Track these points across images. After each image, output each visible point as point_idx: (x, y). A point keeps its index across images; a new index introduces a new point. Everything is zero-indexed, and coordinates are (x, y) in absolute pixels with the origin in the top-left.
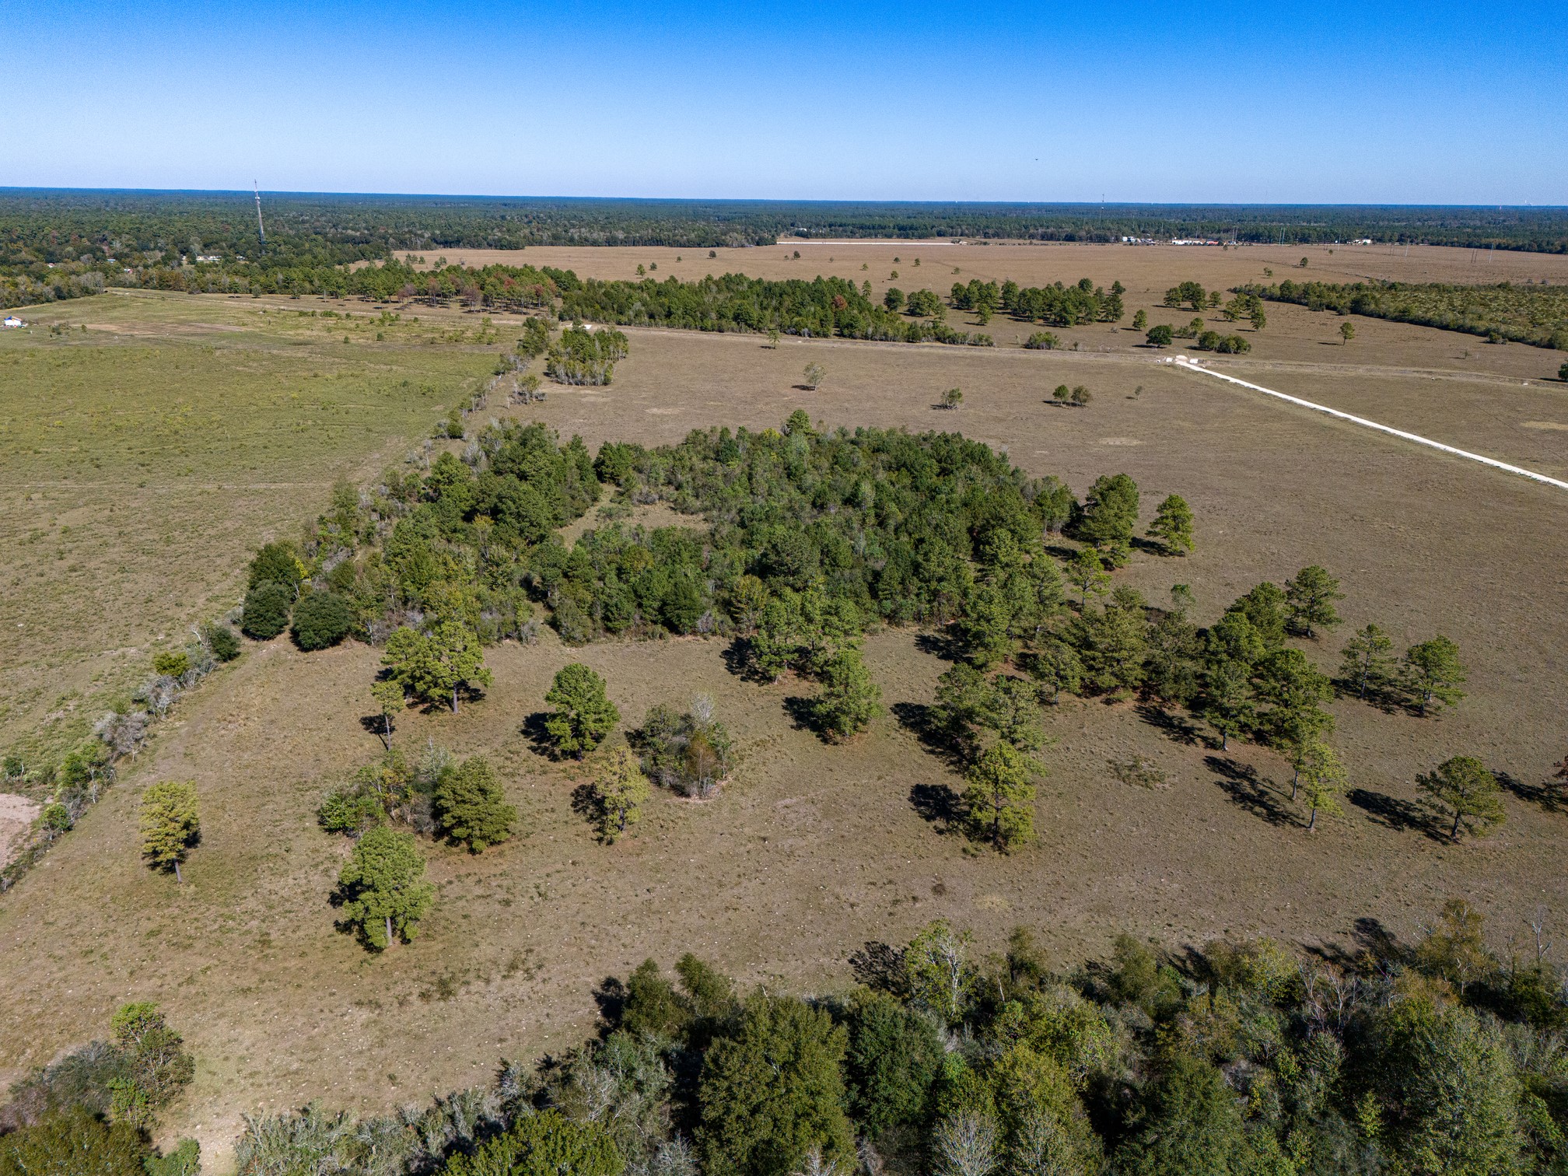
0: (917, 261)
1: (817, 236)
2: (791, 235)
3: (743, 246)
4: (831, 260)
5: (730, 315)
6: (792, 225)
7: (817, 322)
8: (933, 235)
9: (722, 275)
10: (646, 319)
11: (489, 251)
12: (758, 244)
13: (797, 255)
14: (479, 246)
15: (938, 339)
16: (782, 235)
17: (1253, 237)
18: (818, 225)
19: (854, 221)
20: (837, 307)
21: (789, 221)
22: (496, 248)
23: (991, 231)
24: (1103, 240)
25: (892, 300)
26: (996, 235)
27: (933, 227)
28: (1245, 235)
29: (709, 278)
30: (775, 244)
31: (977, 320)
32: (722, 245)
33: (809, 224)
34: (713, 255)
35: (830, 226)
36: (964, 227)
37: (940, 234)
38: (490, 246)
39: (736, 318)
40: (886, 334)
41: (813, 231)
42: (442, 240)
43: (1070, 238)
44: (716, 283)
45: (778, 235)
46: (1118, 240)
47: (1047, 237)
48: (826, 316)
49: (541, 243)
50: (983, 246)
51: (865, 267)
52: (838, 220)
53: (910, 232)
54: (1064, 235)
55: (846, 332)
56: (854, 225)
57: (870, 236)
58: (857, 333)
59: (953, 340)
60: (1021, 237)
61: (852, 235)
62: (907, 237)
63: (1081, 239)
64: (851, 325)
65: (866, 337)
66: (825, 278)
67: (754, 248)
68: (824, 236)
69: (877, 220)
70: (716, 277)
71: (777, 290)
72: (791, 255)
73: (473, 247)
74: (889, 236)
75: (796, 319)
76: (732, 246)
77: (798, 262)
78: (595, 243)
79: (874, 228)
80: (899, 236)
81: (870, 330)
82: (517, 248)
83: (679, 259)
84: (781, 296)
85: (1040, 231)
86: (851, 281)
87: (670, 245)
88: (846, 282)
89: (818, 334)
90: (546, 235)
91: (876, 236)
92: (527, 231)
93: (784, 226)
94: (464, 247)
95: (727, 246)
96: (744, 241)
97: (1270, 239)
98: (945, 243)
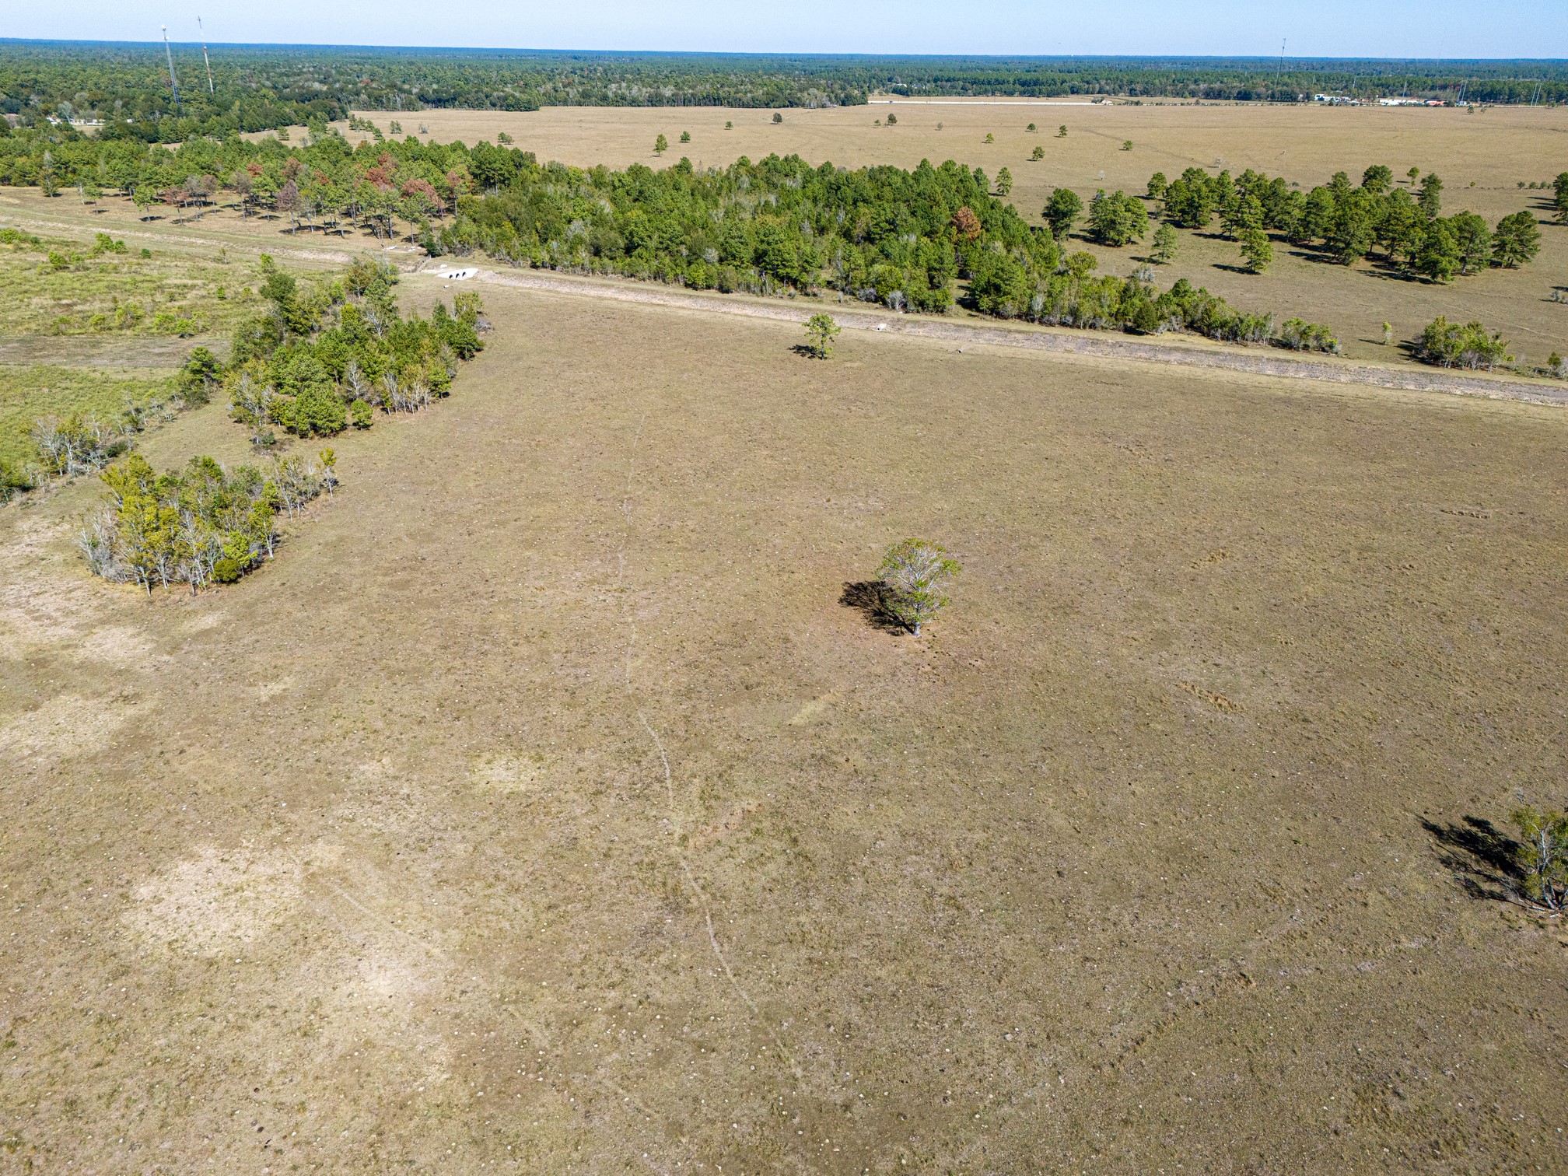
0: (1063, 129)
1: (919, 93)
2: (887, 92)
3: (824, 106)
4: (940, 126)
5: (747, 254)
6: (890, 80)
7: (921, 273)
8: (1065, 92)
9: (765, 155)
10: (583, 255)
11: (493, 112)
12: (843, 104)
13: (892, 119)
14: (480, 106)
15: (1192, 326)
16: (876, 92)
17: (1488, 96)
18: (920, 80)
19: (961, 75)
20: (960, 231)
21: (886, 75)
22: (501, 108)
23: (1139, 87)
24: (1290, 98)
25: (1058, 213)
26: (1146, 92)
27: (1063, 82)
28: (1473, 93)
29: (743, 162)
30: (865, 103)
31: (1242, 262)
32: (797, 105)
33: (909, 79)
34: (778, 119)
35: (936, 81)
36: (1103, 82)
37: (1074, 91)
38: (494, 105)
39: (759, 259)
40: (1075, 313)
41: (914, 87)
42: (433, 97)
43: (1244, 96)
44: (752, 173)
45: (870, 91)
46: (1308, 98)
47: (1212, 95)
48: (941, 260)
49: (565, 103)
50: (1133, 107)
51: (989, 139)
52: (946, 74)
53: (1036, 88)
54: (1235, 92)
55: (985, 302)
56: (965, 80)
57: (985, 93)
58: (1010, 307)
59: (1233, 333)
60: (1178, 94)
61: (963, 92)
62: (1032, 94)
63: (1259, 97)
64: (997, 288)
65: (1027, 316)
66: (936, 164)
67: (839, 109)
68: (927, 93)
69: (993, 76)
70: (755, 162)
71: (848, 192)
72: (884, 119)
73: (472, 106)
74: (1010, 94)
75: (878, 268)
76: (809, 106)
77: (894, 128)
78: (634, 103)
79: (989, 83)
80: (1022, 94)
81: (1040, 301)
82: (528, 109)
83: (729, 125)
84: (855, 203)
85: (1202, 86)
86: (979, 171)
87: (730, 105)
88: (971, 172)
89: (922, 305)
90: (573, 92)
91: (993, 94)
92: (549, 86)
93: (881, 82)
94: (461, 106)
95: (803, 106)
96: (825, 100)
97: (1512, 98)
98: (1082, 102)
